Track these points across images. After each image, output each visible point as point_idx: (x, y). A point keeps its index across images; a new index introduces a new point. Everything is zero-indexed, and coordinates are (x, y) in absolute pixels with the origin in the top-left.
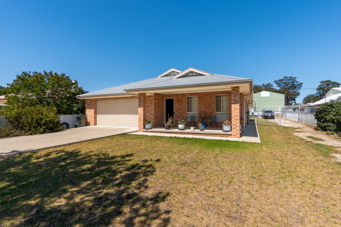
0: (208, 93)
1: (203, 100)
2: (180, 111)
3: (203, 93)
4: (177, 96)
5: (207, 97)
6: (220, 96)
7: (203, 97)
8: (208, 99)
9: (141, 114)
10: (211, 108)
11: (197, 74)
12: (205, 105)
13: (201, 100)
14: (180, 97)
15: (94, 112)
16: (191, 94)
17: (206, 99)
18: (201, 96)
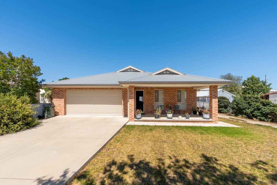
0: (172, 88)
1: (168, 93)
2: (149, 101)
3: (168, 88)
4: (146, 89)
5: (171, 91)
6: (181, 91)
7: (168, 91)
8: (172, 92)
9: (132, 105)
10: (175, 99)
11: (171, 73)
12: (170, 97)
13: (167, 93)
14: (149, 90)
15: (65, 101)
16: (159, 88)
17: (171, 93)
18: (167, 90)
